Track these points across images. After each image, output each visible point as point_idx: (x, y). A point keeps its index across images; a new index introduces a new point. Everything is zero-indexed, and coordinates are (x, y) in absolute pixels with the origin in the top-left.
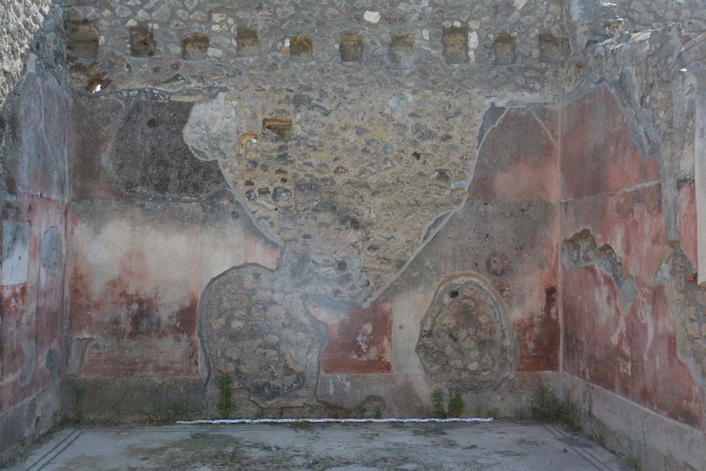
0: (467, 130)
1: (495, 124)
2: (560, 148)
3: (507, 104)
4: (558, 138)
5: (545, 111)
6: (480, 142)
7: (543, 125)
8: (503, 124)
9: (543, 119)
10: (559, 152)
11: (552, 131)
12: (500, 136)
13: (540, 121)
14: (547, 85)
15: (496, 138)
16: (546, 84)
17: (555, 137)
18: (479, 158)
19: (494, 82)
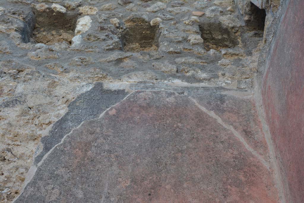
0: (25, 131)
1: (96, 115)
2: (276, 168)
3: (131, 86)
4: (266, 148)
5: (222, 99)
6: (47, 149)
7: (220, 121)
8: (117, 116)
9: (219, 110)
10: (277, 176)
11: (247, 133)
12: (106, 137)
13: (212, 114)
14: (223, 75)
15: (96, 139)
16: (220, 74)
17: (258, 145)
18: (33, 183)
19: (113, 69)
